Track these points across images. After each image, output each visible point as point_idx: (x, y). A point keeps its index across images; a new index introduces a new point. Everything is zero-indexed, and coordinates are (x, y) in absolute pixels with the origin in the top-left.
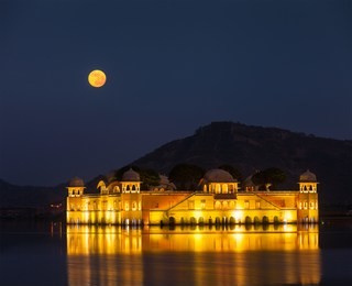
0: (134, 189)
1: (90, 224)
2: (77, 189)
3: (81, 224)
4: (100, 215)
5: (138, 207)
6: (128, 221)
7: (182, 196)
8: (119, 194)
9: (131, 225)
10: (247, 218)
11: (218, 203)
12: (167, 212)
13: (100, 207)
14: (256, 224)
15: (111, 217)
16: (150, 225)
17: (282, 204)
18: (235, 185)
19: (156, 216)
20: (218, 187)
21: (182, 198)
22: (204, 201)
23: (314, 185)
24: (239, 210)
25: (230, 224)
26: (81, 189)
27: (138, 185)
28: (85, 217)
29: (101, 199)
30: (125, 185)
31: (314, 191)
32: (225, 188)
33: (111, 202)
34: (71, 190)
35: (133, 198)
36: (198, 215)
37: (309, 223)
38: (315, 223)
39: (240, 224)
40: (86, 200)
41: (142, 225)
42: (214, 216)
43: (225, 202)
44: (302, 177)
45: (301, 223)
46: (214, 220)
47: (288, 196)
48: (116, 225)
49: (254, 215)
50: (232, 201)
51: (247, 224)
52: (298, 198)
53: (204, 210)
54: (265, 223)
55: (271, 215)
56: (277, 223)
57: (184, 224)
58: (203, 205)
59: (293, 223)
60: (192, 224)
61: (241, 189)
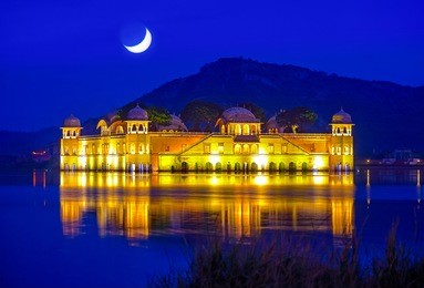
0: (141, 129)
1: (88, 170)
2: (73, 130)
3: (77, 170)
4: (100, 160)
5: (146, 149)
6: (134, 167)
7: (196, 138)
8: (123, 135)
9: (137, 171)
10: (271, 164)
11: (238, 146)
12: (179, 155)
13: (100, 150)
14: (282, 171)
15: (113, 161)
16: (160, 171)
17: (312, 149)
18: (258, 126)
19: (166, 161)
20: (238, 128)
21: (197, 140)
22: (221, 144)
23: (349, 128)
24: (262, 154)
25: (251, 170)
26: (77, 130)
27: (146, 124)
28: (82, 162)
29: (101, 141)
30: (130, 124)
31: (349, 134)
32: (246, 129)
33: (113, 145)
34: (65, 130)
35: (140, 140)
36: (215, 160)
37: (343, 171)
38: (349, 171)
39: (263, 171)
40: (84, 142)
41: (150, 171)
42: (233, 161)
43: (246, 146)
44: (335, 118)
45: (333, 170)
46: (233, 166)
47: (319, 139)
48: (120, 171)
49: (279, 160)
50: (254, 145)
51: (272, 170)
52: (330, 142)
53: (221, 154)
54: (292, 170)
55: (299, 161)
56: (307, 171)
57: (198, 170)
58: (221, 148)
59: (325, 171)
60: (207, 170)
61: (264, 130)
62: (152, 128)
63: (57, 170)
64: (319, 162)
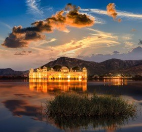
1: (35, 79)
3: (33, 79)
4: (37, 77)
6: (44, 78)
7: (56, 72)
8: (42, 72)
11: (64, 74)
12: (53, 76)
13: (37, 75)
14: (73, 79)
15: (40, 77)
16: (49, 79)
18: (68, 70)
19: (50, 77)
20: (64, 71)
23: (86, 71)
24: (69, 76)
25: (67, 79)
26: (33, 71)
27: (46, 70)
28: (34, 77)
29: (38, 73)
30: (43, 70)
32: (66, 71)
33: (40, 74)
34: (30, 71)
35: (45, 73)
36: (60, 77)
38: (86, 79)
39: (69, 79)
40: (34, 73)
41: (47, 79)
42: (63, 77)
43: (66, 74)
44: (83, 69)
45: (83, 79)
47: (80, 73)
48: (41, 79)
49: (72, 77)
50: (68, 74)
51: (71, 79)
52: (82, 73)
54: (75, 79)
55: (76, 77)
56: (78, 79)
57: (56, 79)
58: (61, 75)
59: (81, 79)
60: (58, 79)
61: (69, 71)
62: (48, 71)
63: (29, 79)
64: (80, 77)
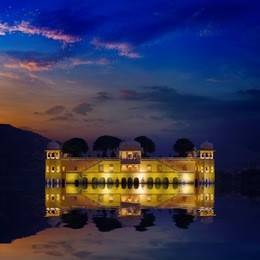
10: (150, 178)
11: (124, 167)
12: (80, 174)
14: (158, 183)
16: (67, 184)
17: (184, 168)
18: (140, 153)
19: (71, 177)
20: (124, 155)
21: (94, 163)
22: (111, 165)
23: (211, 153)
24: (142, 173)
25: (135, 183)
27: (57, 153)
32: (130, 155)
35: (52, 163)
36: (106, 176)
37: (204, 183)
38: (210, 183)
39: (143, 183)
42: (120, 177)
43: (130, 166)
45: (197, 183)
46: (120, 181)
47: (189, 161)
49: (155, 176)
50: (136, 166)
51: (150, 183)
52: (197, 164)
53: (112, 172)
54: (165, 183)
55: (171, 176)
56: (177, 183)
58: (111, 168)
59: (191, 183)
64: (187, 177)
